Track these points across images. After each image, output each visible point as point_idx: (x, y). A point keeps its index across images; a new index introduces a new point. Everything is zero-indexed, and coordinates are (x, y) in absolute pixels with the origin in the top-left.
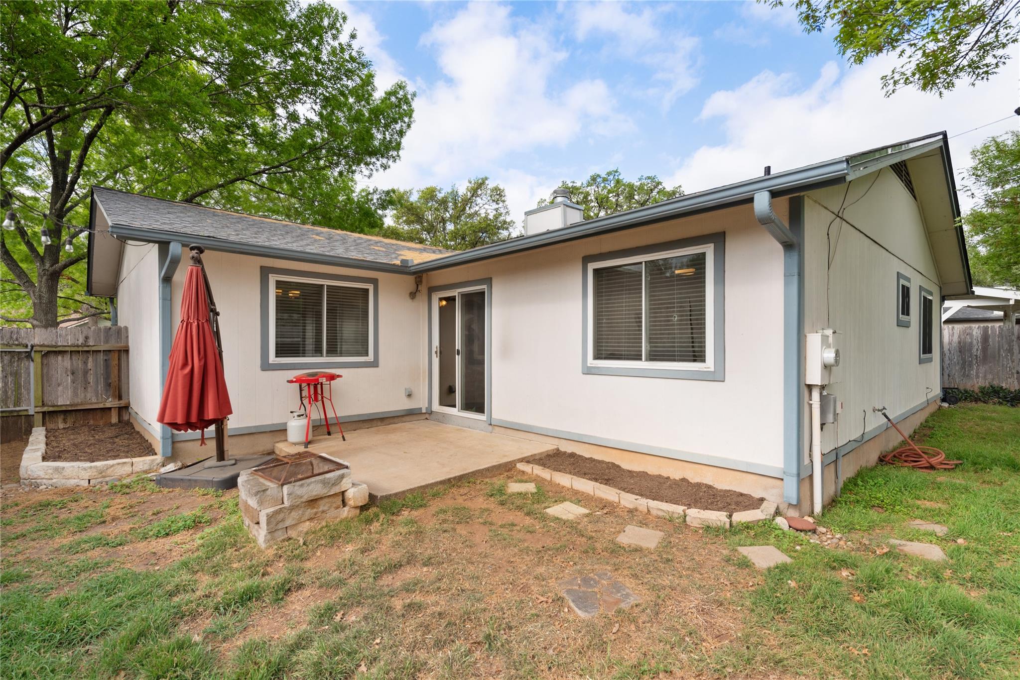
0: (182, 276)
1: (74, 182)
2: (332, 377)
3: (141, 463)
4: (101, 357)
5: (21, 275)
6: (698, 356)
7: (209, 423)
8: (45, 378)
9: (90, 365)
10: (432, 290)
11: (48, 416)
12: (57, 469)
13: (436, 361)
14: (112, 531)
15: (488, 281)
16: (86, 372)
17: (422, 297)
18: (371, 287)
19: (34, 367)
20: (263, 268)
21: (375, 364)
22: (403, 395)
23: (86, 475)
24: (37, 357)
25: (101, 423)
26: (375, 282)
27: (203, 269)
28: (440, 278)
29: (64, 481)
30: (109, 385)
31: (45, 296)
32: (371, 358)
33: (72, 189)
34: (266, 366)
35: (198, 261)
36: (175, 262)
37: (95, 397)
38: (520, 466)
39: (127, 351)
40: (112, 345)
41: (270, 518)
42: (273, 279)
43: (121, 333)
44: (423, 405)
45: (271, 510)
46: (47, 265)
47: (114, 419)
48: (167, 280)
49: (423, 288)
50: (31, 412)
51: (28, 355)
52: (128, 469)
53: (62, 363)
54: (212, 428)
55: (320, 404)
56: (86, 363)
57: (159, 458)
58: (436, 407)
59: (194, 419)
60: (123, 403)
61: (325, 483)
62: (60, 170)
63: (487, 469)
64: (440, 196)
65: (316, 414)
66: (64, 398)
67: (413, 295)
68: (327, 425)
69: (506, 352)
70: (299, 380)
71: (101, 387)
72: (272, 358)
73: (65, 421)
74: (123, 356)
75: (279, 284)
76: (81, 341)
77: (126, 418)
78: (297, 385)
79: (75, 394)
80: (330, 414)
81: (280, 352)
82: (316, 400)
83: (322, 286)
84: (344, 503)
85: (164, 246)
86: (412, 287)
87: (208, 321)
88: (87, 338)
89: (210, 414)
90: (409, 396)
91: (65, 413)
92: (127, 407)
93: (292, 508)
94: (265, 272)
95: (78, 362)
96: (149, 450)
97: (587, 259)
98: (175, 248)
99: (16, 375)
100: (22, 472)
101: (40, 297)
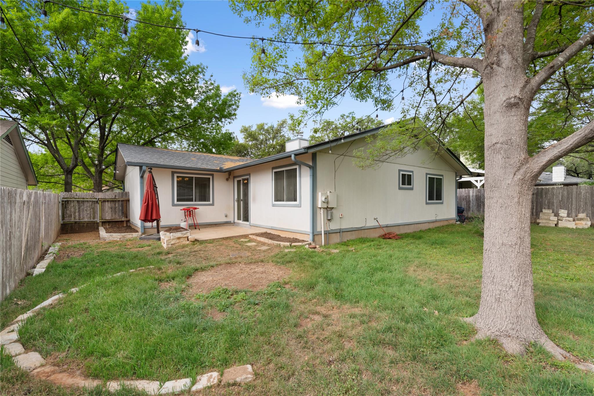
0: (146, 175)
1: (108, 135)
2: (195, 209)
3: (135, 235)
4: (120, 203)
5: (89, 172)
6: (295, 200)
7: (154, 220)
8: (102, 210)
9: (117, 206)
10: (235, 177)
11: (104, 223)
12: (111, 235)
13: (236, 204)
14: (129, 247)
15: (249, 175)
16: (115, 208)
17: (231, 180)
18: (211, 177)
19: (98, 206)
20: (172, 172)
21: (213, 205)
22: (224, 216)
23: (119, 237)
24: (100, 203)
25: (121, 226)
26: (212, 175)
27: (152, 175)
28: (237, 173)
29: (113, 239)
30: (123, 213)
31: (98, 180)
32: (211, 202)
33: (107, 138)
34: (174, 205)
35: (150, 172)
36: (144, 172)
37: (118, 217)
38: (250, 236)
39: (129, 201)
40: (124, 198)
41: (167, 241)
42: (176, 175)
43: (127, 194)
44: (231, 220)
45: (167, 239)
46: (99, 168)
47: (125, 225)
48: (142, 177)
49: (231, 177)
50: (98, 222)
51: (97, 202)
52: (131, 236)
53: (107, 205)
54: (156, 221)
55: (192, 217)
56: (115, 205)
57: (140, 233)
58: (236, 221)
59: (149, 219)
60: (128, 219)
61: (182, 234)
62: (103, 131)
63: (238, 236)
64: (266, 127)
65: (190, 221)
66: (108, 217)
67: (227, 180)
68: (195, 226)
69: (254, 200)
70: (184, 209)
71: (120, 214)
72: (176, 202)
73: (109, 225)
74: (128, 203)
75: (178, 177)
76: (114, 197)
77: (129, 224)
78: (183, 211)
79: (112, 216)
80: (195, 222)
81: (178, 200)
82: (190, 216)
83: (193, 177)
84: (188, 240)
85: (141, 167)
86: (227, 177)
87: (154, 190)
88: (116, 196)
89: (154, 217)
90: (226, 216)
91: (109, 222)
92: (129, 221)
93: (173, 239)
94: (173, 173)
95: (113, 204)
96: (137, 232)
97: (273, 168)
98: (144, 168)
99: (93, 209)
100: (101, 236)
101: (96, 181)
